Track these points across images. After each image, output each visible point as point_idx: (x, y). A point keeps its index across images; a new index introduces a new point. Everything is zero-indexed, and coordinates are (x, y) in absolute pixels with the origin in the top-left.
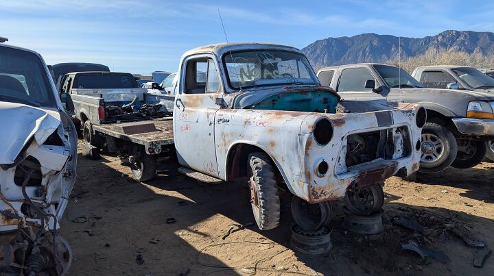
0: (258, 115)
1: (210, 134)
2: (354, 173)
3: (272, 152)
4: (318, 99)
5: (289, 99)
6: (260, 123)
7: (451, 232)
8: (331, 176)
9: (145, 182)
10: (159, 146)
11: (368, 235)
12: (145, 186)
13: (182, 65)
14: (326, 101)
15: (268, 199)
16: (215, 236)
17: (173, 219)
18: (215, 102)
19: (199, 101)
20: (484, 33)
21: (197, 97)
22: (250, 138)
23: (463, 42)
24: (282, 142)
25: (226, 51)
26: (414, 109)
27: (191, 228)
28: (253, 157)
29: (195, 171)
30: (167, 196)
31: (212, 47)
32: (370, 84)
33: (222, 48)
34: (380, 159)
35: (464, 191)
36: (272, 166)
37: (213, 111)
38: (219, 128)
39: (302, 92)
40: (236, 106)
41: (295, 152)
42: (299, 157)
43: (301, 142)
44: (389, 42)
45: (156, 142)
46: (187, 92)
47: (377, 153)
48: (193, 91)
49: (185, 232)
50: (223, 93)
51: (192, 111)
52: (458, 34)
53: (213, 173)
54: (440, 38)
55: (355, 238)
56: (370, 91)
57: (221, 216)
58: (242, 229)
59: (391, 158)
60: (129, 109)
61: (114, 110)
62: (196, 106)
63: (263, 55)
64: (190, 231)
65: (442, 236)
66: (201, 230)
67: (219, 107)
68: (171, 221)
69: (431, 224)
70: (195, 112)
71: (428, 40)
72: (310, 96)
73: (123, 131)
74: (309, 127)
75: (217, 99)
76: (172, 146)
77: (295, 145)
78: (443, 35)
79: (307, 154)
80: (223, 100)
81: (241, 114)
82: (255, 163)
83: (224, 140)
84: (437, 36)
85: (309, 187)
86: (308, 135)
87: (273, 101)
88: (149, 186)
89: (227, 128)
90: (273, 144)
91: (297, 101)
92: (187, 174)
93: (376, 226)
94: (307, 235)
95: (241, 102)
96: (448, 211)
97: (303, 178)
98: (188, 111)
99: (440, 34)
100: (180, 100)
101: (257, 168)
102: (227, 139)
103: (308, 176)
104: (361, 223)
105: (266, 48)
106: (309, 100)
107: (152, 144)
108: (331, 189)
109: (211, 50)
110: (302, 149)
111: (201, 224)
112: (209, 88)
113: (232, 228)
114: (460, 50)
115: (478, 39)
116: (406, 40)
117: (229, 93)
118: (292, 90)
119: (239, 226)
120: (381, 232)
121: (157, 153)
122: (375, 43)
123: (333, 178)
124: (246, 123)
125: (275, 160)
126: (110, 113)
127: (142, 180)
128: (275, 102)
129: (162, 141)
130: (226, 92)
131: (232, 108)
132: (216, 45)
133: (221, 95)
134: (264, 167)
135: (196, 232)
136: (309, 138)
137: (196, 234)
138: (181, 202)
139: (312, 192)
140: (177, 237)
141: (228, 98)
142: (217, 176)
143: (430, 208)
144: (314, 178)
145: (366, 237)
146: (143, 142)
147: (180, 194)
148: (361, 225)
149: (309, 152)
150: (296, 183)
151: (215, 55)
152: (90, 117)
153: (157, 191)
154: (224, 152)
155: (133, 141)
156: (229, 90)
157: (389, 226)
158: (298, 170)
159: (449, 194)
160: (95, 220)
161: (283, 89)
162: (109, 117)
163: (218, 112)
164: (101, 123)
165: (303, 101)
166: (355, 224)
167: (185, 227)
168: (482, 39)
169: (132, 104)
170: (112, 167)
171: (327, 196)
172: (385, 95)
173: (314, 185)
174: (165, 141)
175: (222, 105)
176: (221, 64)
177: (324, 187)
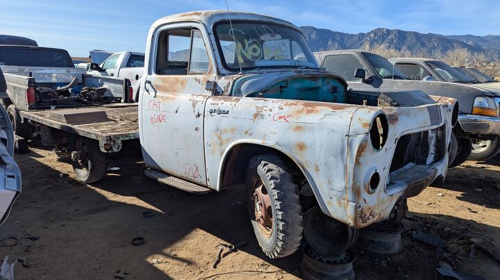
0: (274, 106)
1: (196, 129)
2: (402, 185)
4: (326, 87)
5: (297, 85)
6: (280, 118)
7: (478, 248)
8: (381, 191)
9: (93, 184)
10: (119, 142)
11: (390, 255)
12: (94, 191)
13: (153, 36)
14: (334, 90)
16: (201, 262)
17: (141, 239)
18: (204, 86)
19: (179, 85)
20: (411, 32)
21: (176, 78)
22: (264, 137)
23: (392, 40)
24: (318, 144)
25: (217, 19)
26: (450, 104)
27: (167, 251)
28: (263, 162)
29: (169, 175)
30: (124, 204)
31: (199, 14)
32: (360, 74)
33: (213, 16)
34: (411, 164)
35: (459, 194)
36: (293, 173)
37: (201, 98)
38: (211, 122)
40: (236, 92)
41: (339, 159)
42: (346, 167)
43: (350, 145)
44: (326, 36)
45: (115, 136)
46: (159, 72)
47: (406, 158)
48: (164, 71)
49: (161, 258)
50: (214, 75)
51: (168, 98)
52: (389, 32)
53: (197, 180)
54: (372, 35)
55: (377, 260)
56: (360, 82)
57: (201, 232)
58: (235, 250)
59: (424, 162)
60: (66, 93)
61: (46, 93)
62: (175, 91)
63: (262, 29)
64: (167, 256)
65: (471, 254)
66: (181, 254)
67: (210, 93)
68: (138, 241)
70: (174, 99)
71: (362, 36)
72: (320, 83)
73: (64, 120)
74: (365, 125)
75: (208, 82)
76: (137, 141)
77: (339, 149)
78: (375, 32)
79: (357, 162)
80: (216, 84)
81: (246, 104)
82: (269, 170)
83: (220, 138)
84: (369, 33)
85: (356, 208)
86: (361, 137)
87: (281, 87)
88: (98, 190)
89: (225, 122)
90: (301, 147)
91: (307, 89)
92: (160, 180)
93: (397, 243)
95: (243, 88)
97: (349, 196)
98: (162, 97)
99: (373, 32)
100: (150, 83)
101: (272, 178)
102: (224, 137)
103: (356, 192)
104: (380, 240)
105: (264, 20)
106: (318, 88)
107: (109, 139)
108: (380, 209)
109: (196, 18)
110: (351, 155)
111: (179, 245)
112: (193, 70)
113: (222, 251)
114: (389, 47)
115: (406, 38)
116: (342, 35)
117: (224, 75)
118: (303, 74)
119: (230, 247)
121: (115, 150)
122: (313, 36)
123: (382, 193)
124: (256, 116)
125: (303, 167)
126: (42, 97)
127: (88, 182)
128: (283, 89)
129: (122, 135)
130: (220, 74)
131: (230, 95)
132: (204, 12)
133: (213, 77)
134: (282, 175)
135: (175, 257)
136: (363, 140)
137: (176, 262)
138: (147, 213)
139: (359, 214)
140: (151, 265)
141: (223, 83)
142: (205, 183)
143: (435, 215)
144: (364, 195)
146: (97, 136)
147: (142, 202)
148: (381, 242)
149: (362, 160)
150: (334, 201)
151: (204, 24)
152: (16, 101)
153: (111, 196)
154: (217, 153)
155: (81, 134)
156: (224, 71)
158: (340, 184)
159: (446, 197)
160: (30, 242)
161: (292, 73)
162: (40, 101)
163: (210, 101)
164: (31, 108)
165: (312, 89)
167: (158, 251)
168: (409, 38)
169: (70, 87)
170: (46, 163)
171: (375, 218)
172: (377, 86)
173: (362, 203)
174: (126, 135)
175: (215, 91)
176: (212, 37)
177: (374, 207)
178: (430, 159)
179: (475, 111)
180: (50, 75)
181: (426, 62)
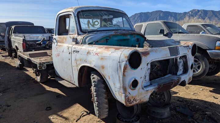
0: (95, 49)
1: (69, 59)
2: (155, 86)
3: (103, 72)
4: (133, 39)
5: (116, 38)
6: (96, 54)
7: (210, 117)
8: (140, 88)
9: (42, 83)
10: (45, 65)
11: (162, 119)
13: (57, 19)
14: (138, 40)
15: (100, 101)
16: (72, 119)
17: (50, 107)
18: (72, 40)
19: (65, 40)
20: (210, 11)
21: (64, 37)
22: (90, 63)
23: (201, 14)
24: (109, 66)
25: (79, 10)
26: (190, 45)
27: (59, 113)
28: (92, 74)
29: (63, 80)
30: (52, 92)
31: (72, 8)
32: (162, 32)
33: (77, 9)
34: (170, 75)
35: (211, 89)
36: (103, 81)
37: (71, 46)
38: (74, 55)
39: (124, 35)
40: (84, 43)
41: (116, 73)
42: (119, 77)
43: (120, 67)
44: (167, 14)
45: (43, 63)
46: (59, 35)
47: (168, 72)
48: (63, 34)
49: (55, 116)
50: (77, 35)
51: (60, 46)
52: (199, 11)
53: (71, 82)
54: (190, 13)
55: (154, 121)
56: (162, 35)
57: (78, 105)
58: (89, 114)
59: (176, 74)
60: (40, 44)
61: (31, 45)
62: (63, 43)
63: (102, 13)
64: (58, 115)
65: (205, 120)
66: (65, 115)
67: (74, 43)
68: (49, 109)
69: (197, 110)
70: (62, 46)
71: (185, 14)
72: (129, 37)
73: (29, 56)
74: (126, 57)
75: (73, 38)
76: (52, 65)
77: (116, 68)
78: (192, 11)
79: (124, 75)
80: (77, 39)
81: (86, 48)
82: (94, 78)
83: (76, 63)
84: (189, 12)
85: (126, 96)
86: (124, 63)
87: (107, 40)
88: (44, 85)
89: (78, 56)
90: (103, 67)
91: (121, 40)
92: (59, 82)
93: (166, 113)
94: (126, 121)
95: (87, 40)
96: (206, 102)
97: (122, 91)
98: (59, 45)
99: (191, 11)
100: (55, 39)
101: (94, 82)
102: (78, 63)
103: (125, 89)
104: (157, 111)
105: (104, 9)
106: (128, 40)
107: (40, 64)
108: (140, 97)
109: (71, 10)
110: (121, 71)
111: (65, 111)
112: (70, 33)
113: (83, 114)
114: (199, 18)
115: (207, 14)
117: (80, 35)
118: (118, 33)
119: (87, 112)
120: (169, 117)
121: (43, 69)
122: (161, 15)
123: (141, 90)
124: (88, 53)
125: (104, 77)
126: (28, 46)
128: (108, 40)
129: (46, 62)
130: (79, 34)
131: (82, 44)
132: (74, 7)
133: (76, 36)
134: (99, 81)
135: (61, 116)
136: (125, 64)
137: (61, 118)
139: (127, 100)
140: (50, 119)
141: (80, 38)
142: (74, 83)
143: (195, 99)
144: (129, 90)
145: (161, 121)
148: (158, 113)
149: (126, 73)
150: (117, 94)
151: (73, 12)
152: (19, 48)
153: (48, 88)
154: (76, 70)
155: (33, 62)
156: (80, 33)
157: (173, 112)
158: (118, 85)
159: (204, 91)
160: (6, 107)
161: (113, 33)
162: (29, 48)
163: (74, 46)
164: (24, 51)
165: (124, 40)
166: (154, 112)
167: (55, 113)
168: (209, 13)
169: (42, 42)
170: (28, 74)
171: (137, 102)
172: (170, 37)
173: (128, 95)
174: (48, 62)
175: (76, 42)
176: (76, 18)
177: (136, 96)
178: (180, 72)
179: (217, 48)
180: (38, 37)
181: (202, 25)
